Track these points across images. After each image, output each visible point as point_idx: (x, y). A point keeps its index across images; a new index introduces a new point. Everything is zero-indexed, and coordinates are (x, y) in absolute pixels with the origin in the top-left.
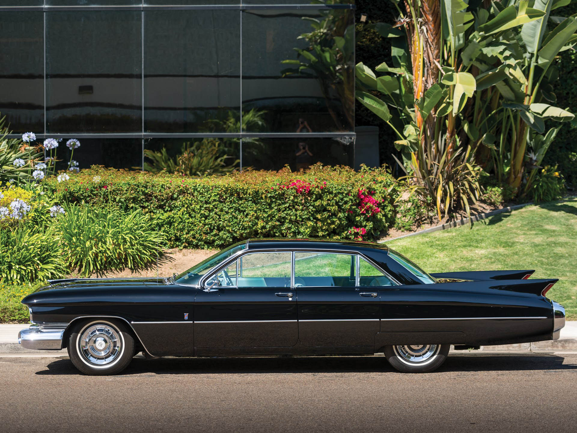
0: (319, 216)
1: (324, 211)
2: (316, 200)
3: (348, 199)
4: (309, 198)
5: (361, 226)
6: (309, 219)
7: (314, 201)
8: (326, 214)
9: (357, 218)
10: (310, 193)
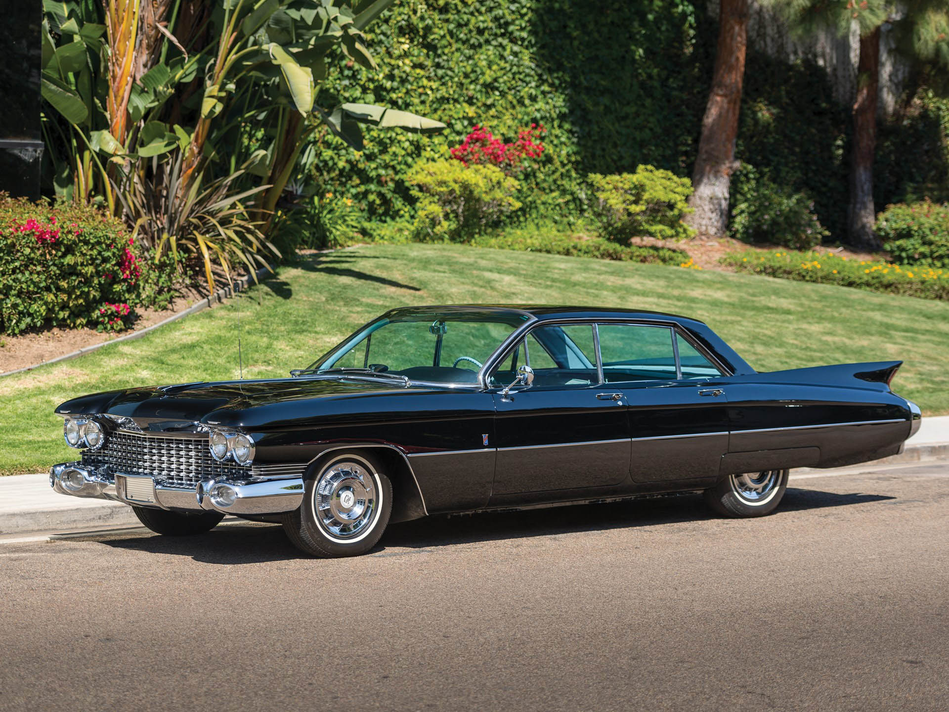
0: (64, 284)
1: (71, 274)
2: (64, 255)
3: (110, 254)
4: (54, 252)
5: (120, 301)
6: (48, 289)
7: (60, 257)
8: (75, 281)
9: (115, 286)
10: (57, 244)
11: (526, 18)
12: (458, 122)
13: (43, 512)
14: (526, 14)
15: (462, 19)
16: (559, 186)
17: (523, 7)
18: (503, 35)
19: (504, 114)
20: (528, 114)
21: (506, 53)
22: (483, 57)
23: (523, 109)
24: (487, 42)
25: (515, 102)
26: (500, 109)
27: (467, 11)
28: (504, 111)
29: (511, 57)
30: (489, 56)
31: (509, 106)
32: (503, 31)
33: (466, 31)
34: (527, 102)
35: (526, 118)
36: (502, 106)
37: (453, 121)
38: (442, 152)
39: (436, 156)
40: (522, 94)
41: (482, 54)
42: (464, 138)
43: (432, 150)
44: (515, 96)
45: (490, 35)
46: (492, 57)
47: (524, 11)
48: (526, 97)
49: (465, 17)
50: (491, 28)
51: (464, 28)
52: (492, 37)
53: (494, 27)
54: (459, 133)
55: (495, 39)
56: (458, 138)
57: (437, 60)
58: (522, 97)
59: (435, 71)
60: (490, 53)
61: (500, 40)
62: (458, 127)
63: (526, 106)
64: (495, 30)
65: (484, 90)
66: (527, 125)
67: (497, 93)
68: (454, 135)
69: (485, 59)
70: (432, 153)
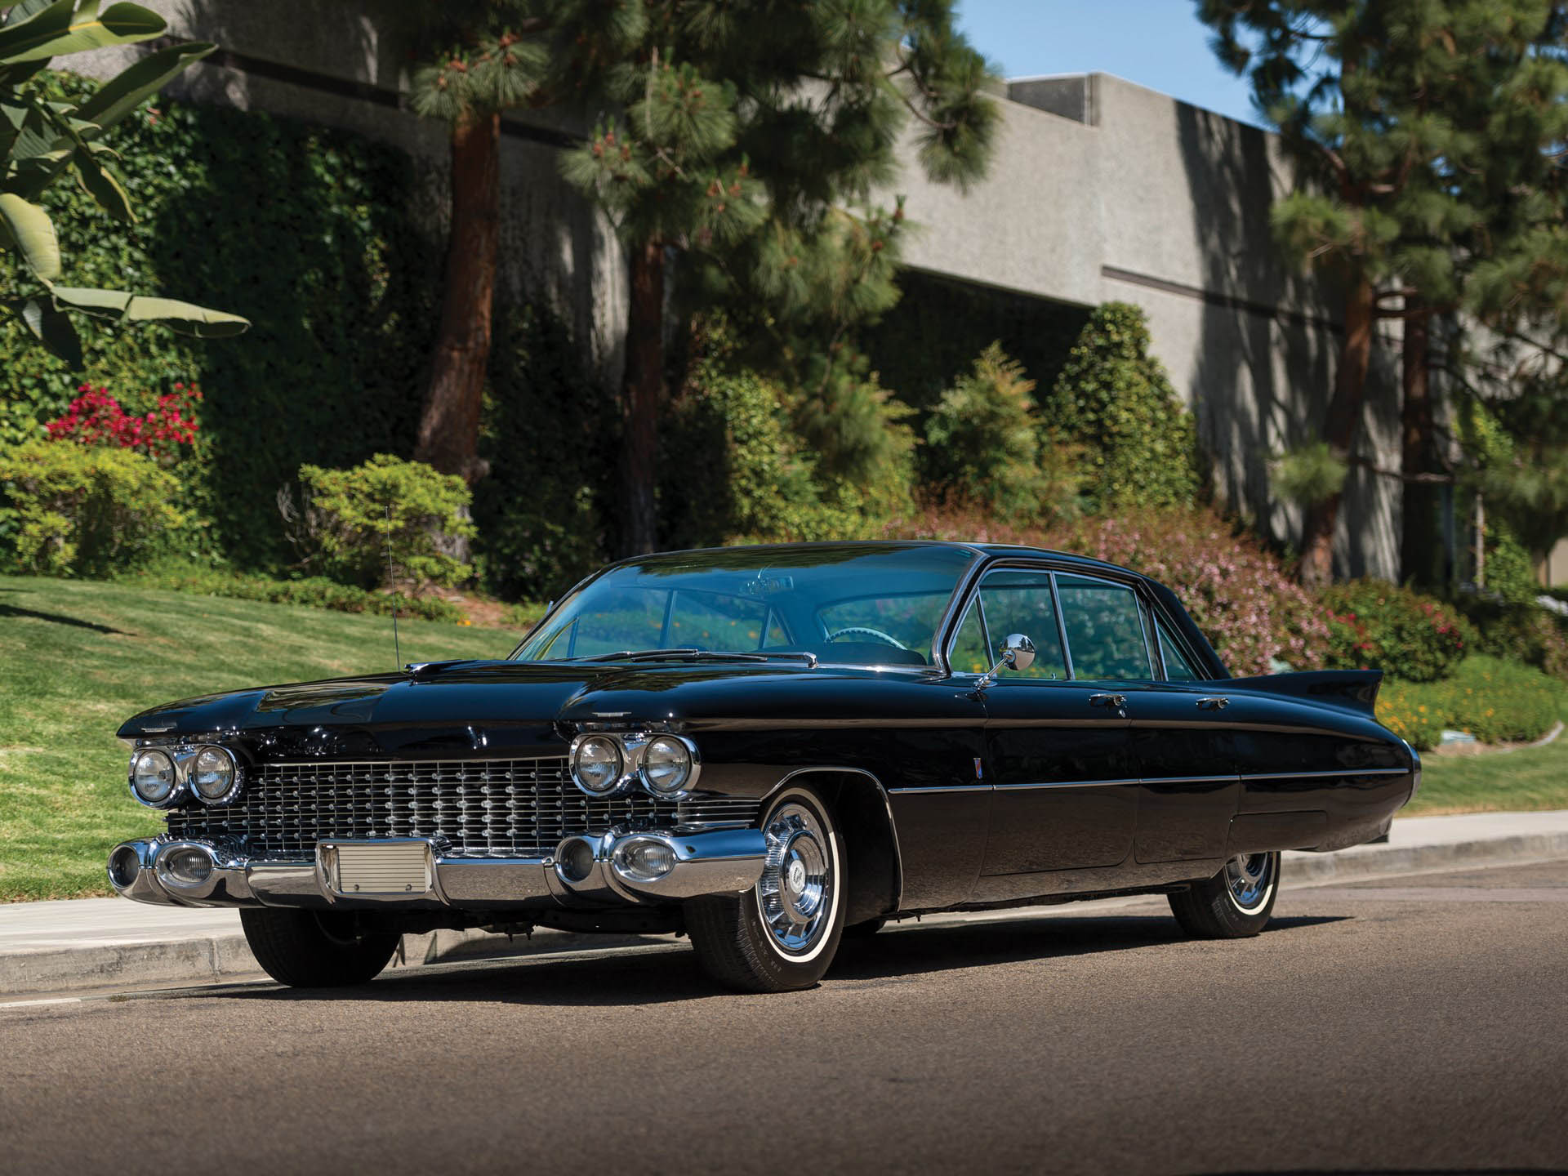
11: (153, 204)
12: (54, 377)
13: (15, 957)
14: (151, 198)
15: (60, 199)
16: (197, 498)
17: (149, 184)
18: (117, 231)
19: (120, 369)
20: (155, 371)
21: (123, 262)
22: (89, 266)
23: (147, 362)
24: (94, 240)
25: (136, 349)
26: (114, 359)
27: (66, 184)
28: (120, 363)
29: (130, 271)
30: (98, 265)
31: (127, 356)
32: (116, 223)
33: (65, 220)
34: (154, 349)
35: (153, 378)
36: (116, 353)
37: (46, 376)
38: (29, 429)
39: (21, 436)
40: (146, 335)
41: (86, 261)
42: (64, 405)
43: (13, 425)
44: (135, 337)
45: (98, 229)
46: (104, 267)
47: (150, 191)
48: (152, 339)
49: (64, 195)
50: (101, 218)
51: (62, 214)
52: (101, 234)
53: (105, 216)
54: (56, 397)
55: (107, 237)
56: (52, 406)
57: (21, 267)
58: (146, 341)
59: (17, 286)
60: (100, 260)
61: (114, 238)
62: (55, 386)
63: (152, 357)
64: (107, 222)
65: (90, 324)
66: (153, 390)
67: (109, 331)
68: (47, 399)
69: (93, 271)
70: (13, 431)
